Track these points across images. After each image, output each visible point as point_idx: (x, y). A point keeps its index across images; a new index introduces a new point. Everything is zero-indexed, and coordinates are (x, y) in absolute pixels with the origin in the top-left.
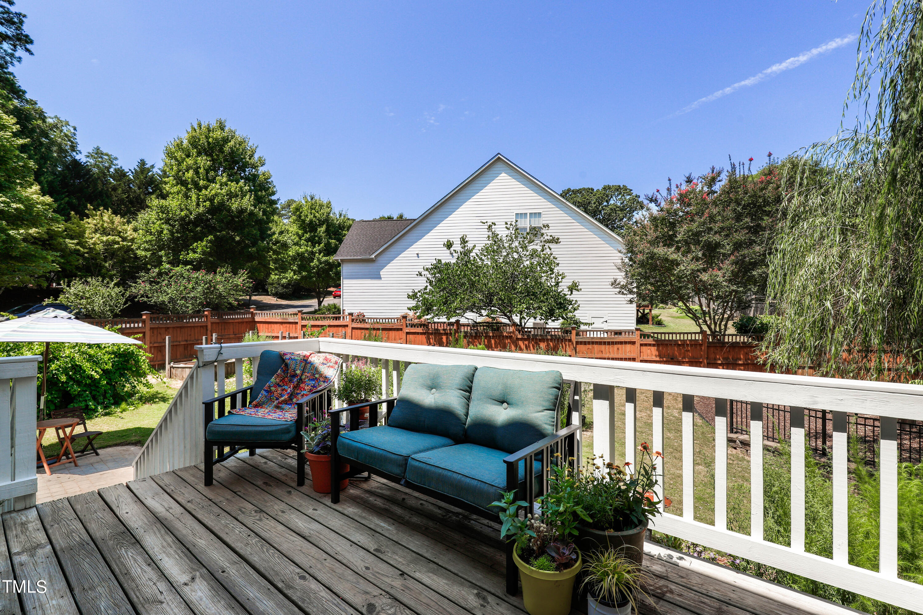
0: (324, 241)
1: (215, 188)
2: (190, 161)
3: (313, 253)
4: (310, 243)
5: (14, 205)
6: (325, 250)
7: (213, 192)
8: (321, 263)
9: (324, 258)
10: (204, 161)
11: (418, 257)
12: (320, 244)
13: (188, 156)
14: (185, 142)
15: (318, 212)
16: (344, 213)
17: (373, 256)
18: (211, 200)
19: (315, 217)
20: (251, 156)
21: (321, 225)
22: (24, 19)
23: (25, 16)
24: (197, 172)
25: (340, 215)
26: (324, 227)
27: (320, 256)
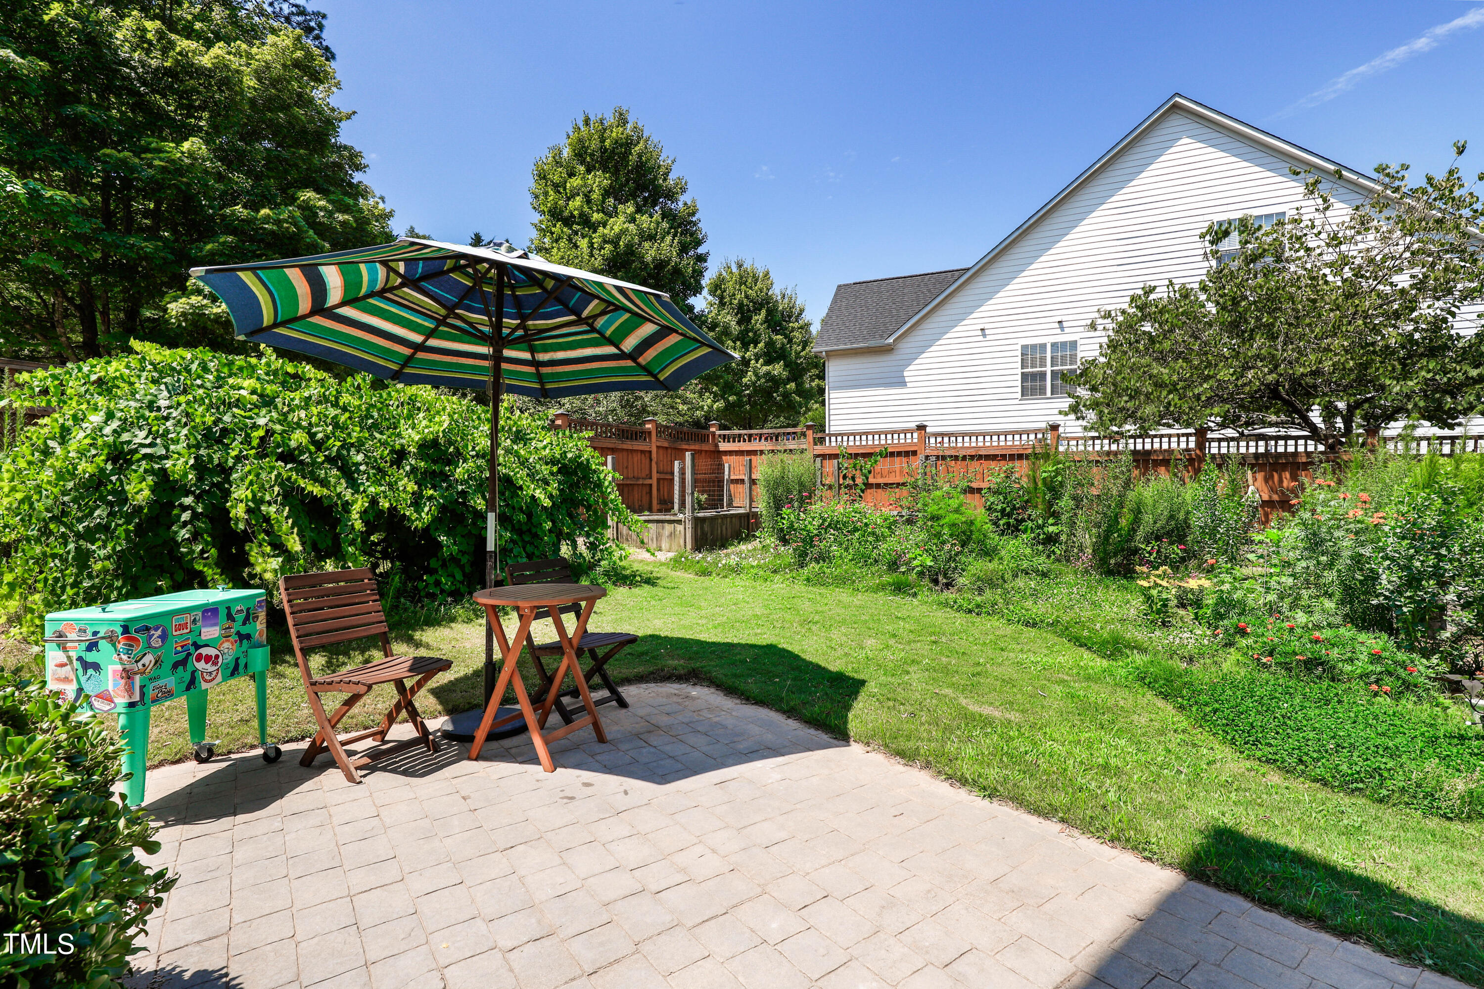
0: (764, 338)
1: (617, 224)
2: (575, 182)
3: (745, 362)
4: (738, 343)
5: (340, 217)
6: (765, 354)
7: (617, 229)
8: (758, 377)
9: (765, 368)
10: (598, 181)
11: (984, 335)
12: (756, 344)
13: (571, 175)
14: (566, 153)
15: (751, 288)
16: (789, 292)
17: (891, 340)
18: (615, 242)
19: (747, 297)
20: (666, 175)
21: (757, 310)
22: (324, 22)
23: (324, 17)
24: (589, 201)
25: (784, 297)
26: (763, 312)
27: (759, 365)
